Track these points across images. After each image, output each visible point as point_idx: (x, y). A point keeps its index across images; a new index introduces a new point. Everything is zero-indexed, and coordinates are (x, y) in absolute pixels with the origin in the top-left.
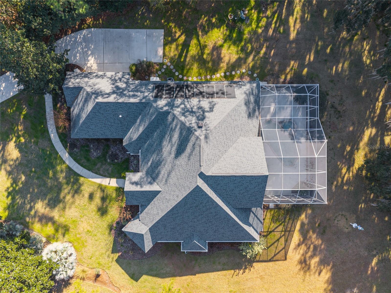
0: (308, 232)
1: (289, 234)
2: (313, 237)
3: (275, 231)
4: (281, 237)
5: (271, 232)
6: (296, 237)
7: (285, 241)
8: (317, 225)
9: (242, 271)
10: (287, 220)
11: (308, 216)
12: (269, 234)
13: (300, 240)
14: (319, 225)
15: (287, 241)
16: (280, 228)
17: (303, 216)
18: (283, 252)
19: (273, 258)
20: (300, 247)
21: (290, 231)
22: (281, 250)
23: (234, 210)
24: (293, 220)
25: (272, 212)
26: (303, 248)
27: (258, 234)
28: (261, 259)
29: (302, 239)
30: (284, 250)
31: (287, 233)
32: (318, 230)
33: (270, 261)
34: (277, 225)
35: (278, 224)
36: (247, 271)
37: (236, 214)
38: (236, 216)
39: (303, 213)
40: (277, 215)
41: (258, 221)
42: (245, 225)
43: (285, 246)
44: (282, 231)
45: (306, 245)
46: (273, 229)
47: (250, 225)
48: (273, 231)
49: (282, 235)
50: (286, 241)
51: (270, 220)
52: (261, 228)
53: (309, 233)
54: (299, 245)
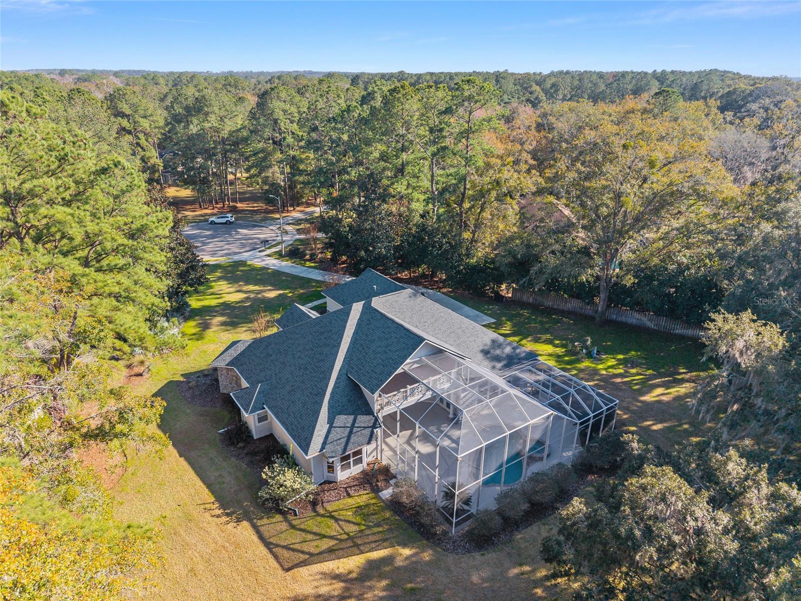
0: (381, 577)
1: (351, 547)
2: (376, 592)
3: (340, 523)
4: (332, 537)
5: (332, 517)
6: (352, 563)
7: (330, 547)
8: (409, 586)
9: (219, 512)
10: (376, 530)
11: (414, 559)
12: (327, 517)
13: (350, 572)
14: (412, 589)
15: (332, 553)
16: (352, 529)
17: (407, 552)
18: (303, 557)
19: (277, 546)
20: (334, 581)
21: (357, 546)
22: (303, 552)
23: (345, 376)
24: (385, 540)
25: (374, 501)
26: (337, 588)
27: (321, 450)
28: (262, 529)
29: (354, 575)
30: (307, 556)
31: (350, 543)
32: (399, 592)
33: (268, 544)
34: (354, 520)
35: (358, 519)
36: (224, 519)
37: (340, 382)
38: (336, 383)
39: (412, 547)
40: (374, 510)
41: (344, 441)
42: (327, 408)
43: (317, 554)
44: (347, 534)
45: (346, 589)
46: (342, 518)
47: (331, 421)
48: (337, 520)
49: (339, 537)
50: (331, 551)
51: (356, 505)
52: (333, 454)
53: (379, 581)
54: (337, 577)
